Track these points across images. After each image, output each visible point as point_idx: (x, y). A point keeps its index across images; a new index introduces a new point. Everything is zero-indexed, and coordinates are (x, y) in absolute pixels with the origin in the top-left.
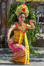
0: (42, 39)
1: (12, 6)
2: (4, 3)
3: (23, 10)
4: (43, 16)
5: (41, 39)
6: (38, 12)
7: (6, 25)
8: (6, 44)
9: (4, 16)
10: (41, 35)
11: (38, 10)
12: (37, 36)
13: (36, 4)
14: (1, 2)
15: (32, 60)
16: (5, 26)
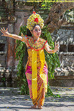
0: (64, 76)
1: (21, 29)
2: (11, 25)
3: (35, 21)
4: (65, 44)
5: (62, 75)
6: (59, 37)
7: (14, 55)
8: (13, 82)
9: (11, 42)
10: (62, 69)
11: (58, 35)
12: (57, 70)
13: (55, 27)
14: (8, 24)
15: (50, 104)
16: (12, 57)
